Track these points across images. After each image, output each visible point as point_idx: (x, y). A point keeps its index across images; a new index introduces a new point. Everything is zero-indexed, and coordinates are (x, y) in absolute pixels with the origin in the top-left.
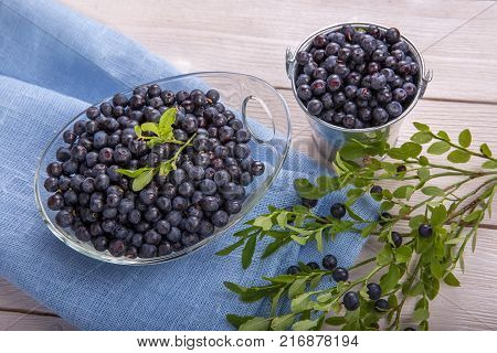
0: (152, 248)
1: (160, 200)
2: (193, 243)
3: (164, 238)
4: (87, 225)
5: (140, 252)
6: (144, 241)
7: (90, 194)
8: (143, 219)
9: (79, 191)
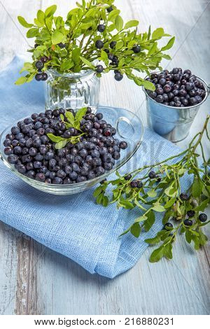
0: (60, 180)
1: (68, 156)
2: (83, 180)
3: (68, 176)
4: (25, 164)
5: (53, 181)
6: (56, 176)
7: (29, 148)
8: (57, 164)
9: (23, 146)
